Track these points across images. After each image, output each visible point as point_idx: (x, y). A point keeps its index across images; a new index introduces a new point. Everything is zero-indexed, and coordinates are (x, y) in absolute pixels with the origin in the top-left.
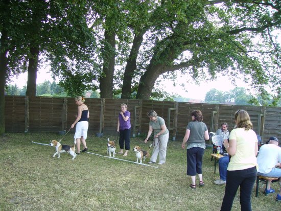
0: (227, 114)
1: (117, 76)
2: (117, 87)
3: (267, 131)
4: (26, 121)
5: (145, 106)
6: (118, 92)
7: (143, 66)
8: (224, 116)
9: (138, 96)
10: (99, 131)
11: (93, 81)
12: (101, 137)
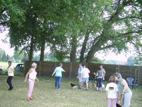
0: (123, 69)
1: (78, 52)
2: (78, 57)
3: (140, 77)
4: (40, 71)
5: (89, 66)
6: (79, 59)
7: (89, 48)
8: (122, 70)
9: (86, 61)
10: (69, 76)
11: (67, 54)
12: (70, 78)
